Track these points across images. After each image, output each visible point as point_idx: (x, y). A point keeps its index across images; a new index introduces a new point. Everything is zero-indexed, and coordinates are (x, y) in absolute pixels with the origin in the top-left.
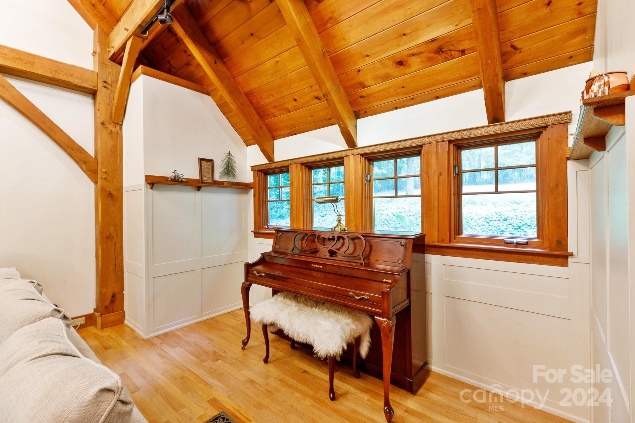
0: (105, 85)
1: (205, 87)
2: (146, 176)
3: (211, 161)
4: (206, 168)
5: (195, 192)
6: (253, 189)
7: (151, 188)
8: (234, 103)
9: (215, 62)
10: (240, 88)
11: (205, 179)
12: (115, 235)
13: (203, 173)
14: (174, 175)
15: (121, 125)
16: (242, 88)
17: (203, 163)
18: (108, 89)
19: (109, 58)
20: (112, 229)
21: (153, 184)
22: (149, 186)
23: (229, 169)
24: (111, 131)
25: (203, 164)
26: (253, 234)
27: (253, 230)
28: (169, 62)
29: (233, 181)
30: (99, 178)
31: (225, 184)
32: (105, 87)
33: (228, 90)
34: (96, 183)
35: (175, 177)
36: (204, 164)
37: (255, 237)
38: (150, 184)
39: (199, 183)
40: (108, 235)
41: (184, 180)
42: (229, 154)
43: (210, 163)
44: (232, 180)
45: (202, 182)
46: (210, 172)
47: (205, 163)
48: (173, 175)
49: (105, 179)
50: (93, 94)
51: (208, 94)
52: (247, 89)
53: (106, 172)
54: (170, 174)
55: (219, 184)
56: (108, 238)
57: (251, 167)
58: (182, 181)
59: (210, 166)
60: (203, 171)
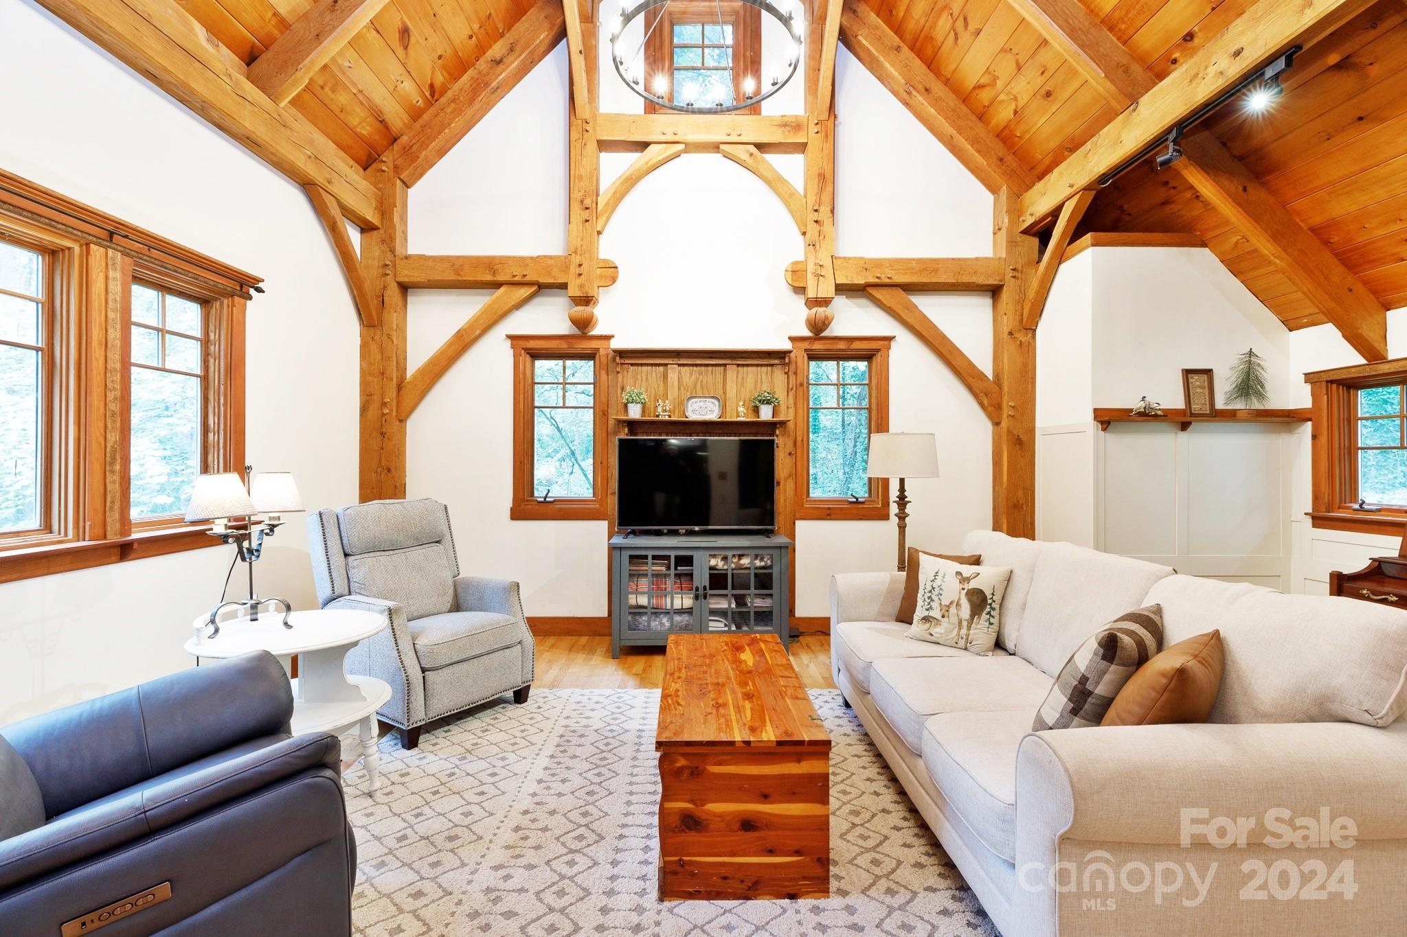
0: (1015, 274)
1: (1199, 233)
2: (1096, 410)
3: (1208, 372)
4: (1198, 386)
5: (1176, 433)
6: (1310, 423)
7: (1104, 430)
8: (1284, 255)
9: (1245, 189)
10: (1298, 221)
11: (1196, 407)
12: (1024, 502)
13: (1192, 397)
14: (1144, 405)
15: (1035, 330)
16: (1303, 221)
17: (1192, 378)
18: (1018, 278)
19: (1020, 230)
20: (1020, 493)
21: (1109, 423)
22: (1100, 426)
23: (1249, 383)
24: (1021, 341)
25: (1191, 380)
26: (1310, 520)
27: (1310, 510)
28: (1121, 207)
29: (1261, 407)
30: (1005, 416)
31: (1239, 414)
32: (1014, 277)
33: (1270, 232)
34: (997, 424)
35: (1145, 408)
36: (1195, 380)
37: (1314, 526)
38: (1102, 423)
39: (1185, 416)
40: (1015, 502)
41: (1159, 413)
42: (1251, 353)
43: (1205, 377)
44: (1257, 405)
45: (1192, 415)
46: (1207, 394)
47: (1196, 377)
48: (1142, 404)
49: (1013, 416)
50: (994, 291)
51: (1203, 244)
52: (1317, 219)
53: (1013, 407)
54: (1135, 404)
55: (1229, 416)
56: (1015, 506)
57: (1305, 374)
58: (1156, 416)
59: (1206, 383)
60: (1191, 394)
